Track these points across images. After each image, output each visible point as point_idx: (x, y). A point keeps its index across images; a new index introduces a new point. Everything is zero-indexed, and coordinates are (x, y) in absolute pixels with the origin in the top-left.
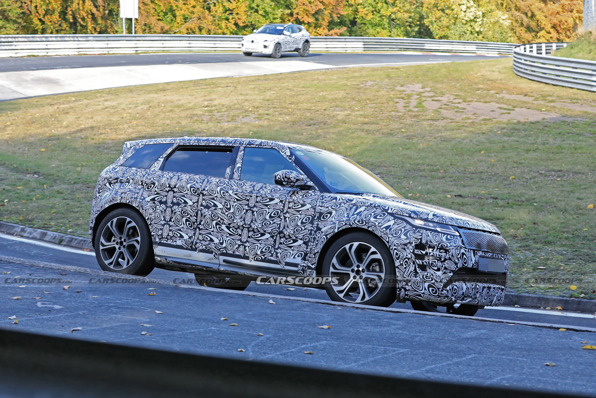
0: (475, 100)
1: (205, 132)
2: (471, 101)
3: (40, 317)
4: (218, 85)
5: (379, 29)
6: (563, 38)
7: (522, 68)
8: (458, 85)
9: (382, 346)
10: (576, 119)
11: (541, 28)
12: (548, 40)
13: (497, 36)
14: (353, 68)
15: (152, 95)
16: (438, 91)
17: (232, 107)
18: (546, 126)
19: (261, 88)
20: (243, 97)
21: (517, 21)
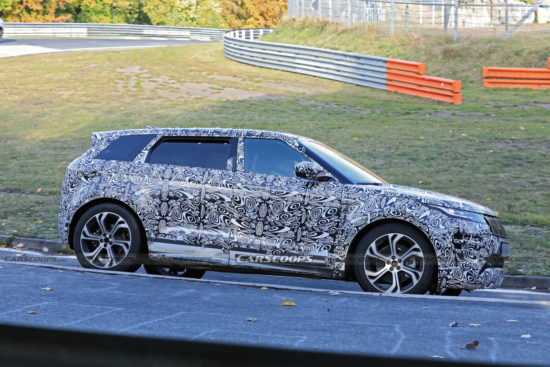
0: (188, 80)
2: (185, 82)
5: (101, 16)
6: (270, 24)
7: (231, 52)
8: (173, 67)
9: (99, 305)
10: (280, 98)
11: (250, 15)
12: (256, 26)
13: (210, 22)
14: (78, 51)
16: (154, 73)
18: (252, 104)
21: (227, 9)
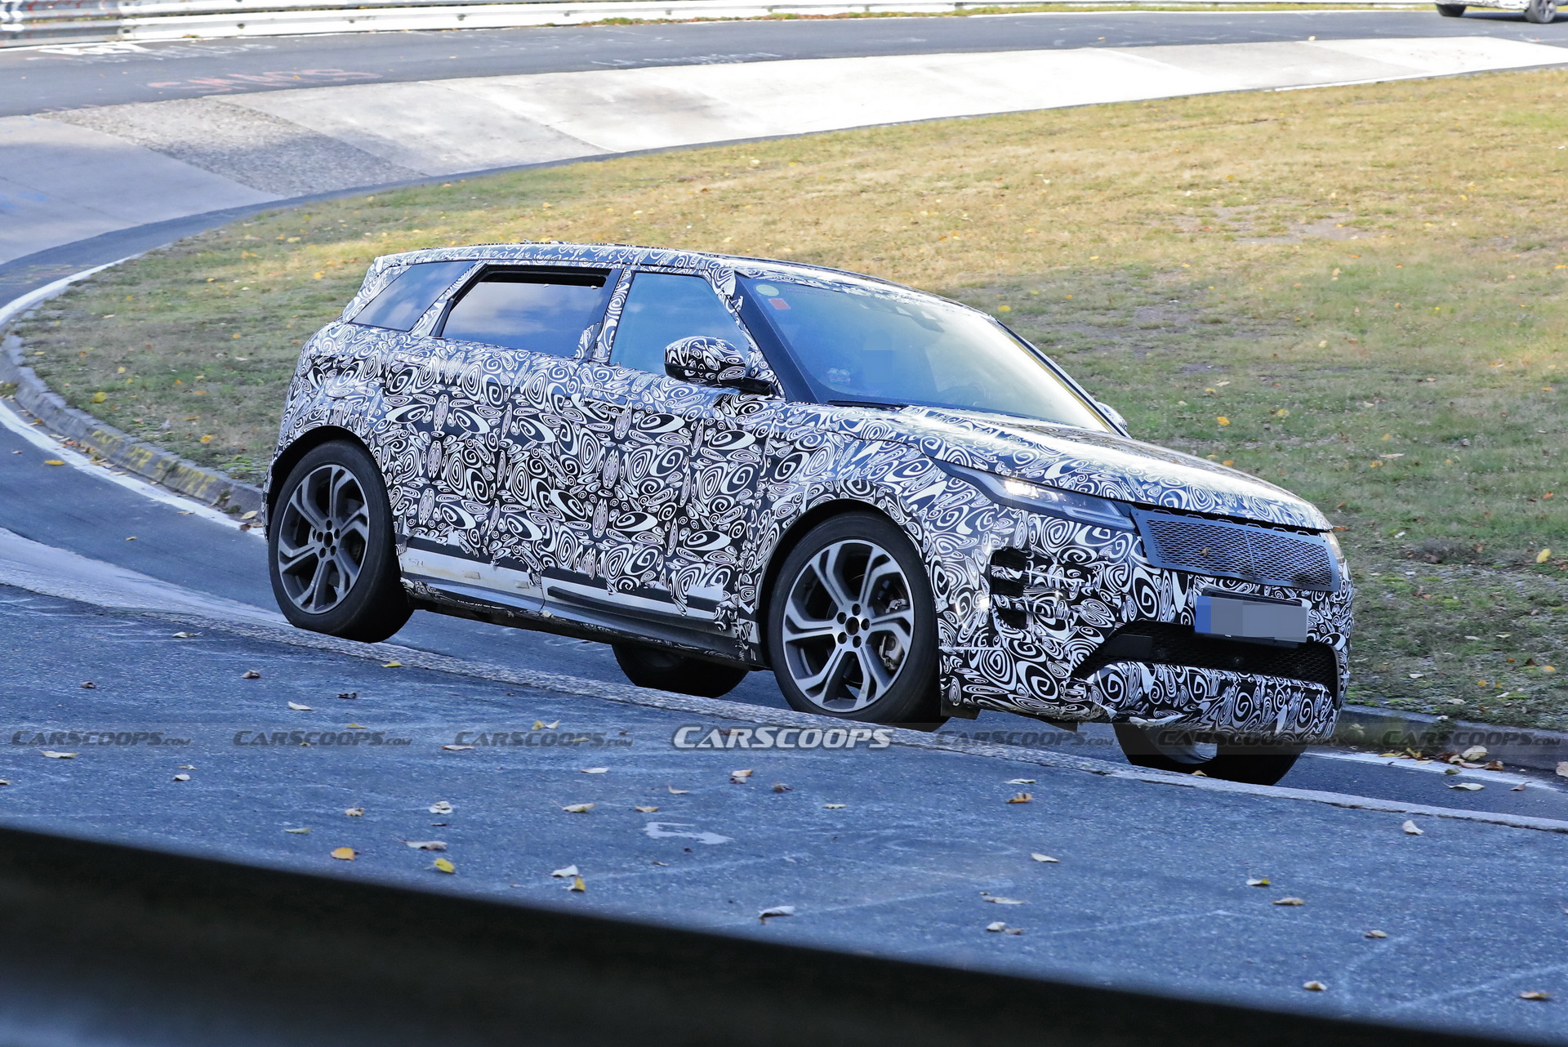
1: (1185, 271)
3: (654, 870)
4: (1228, 117)
15: (1011, 150)
17: (1274, 189)
19: (1367, 127)
20: (1308, 157)
